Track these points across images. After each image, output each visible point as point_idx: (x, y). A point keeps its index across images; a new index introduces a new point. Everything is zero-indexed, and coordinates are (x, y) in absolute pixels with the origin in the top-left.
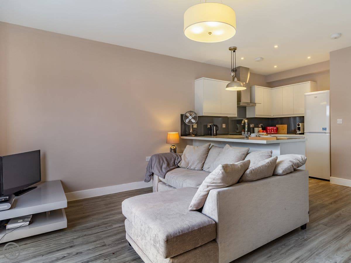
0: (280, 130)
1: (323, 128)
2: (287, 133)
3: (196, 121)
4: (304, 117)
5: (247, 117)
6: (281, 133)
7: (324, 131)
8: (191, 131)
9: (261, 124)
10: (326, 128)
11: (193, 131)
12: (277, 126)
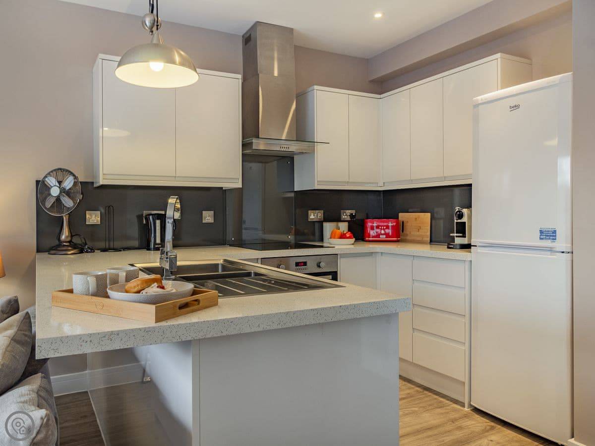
0: (411, 231)
1: (541, 232)
2: (429, 239)
4: (470, 185)
5: (295, 190)
6: (412, 238)
7: (548, 243)
8: (63, 237)
9: (349, 212)
10: (555, 232)
11: (72, 236)
12: (402, 216)
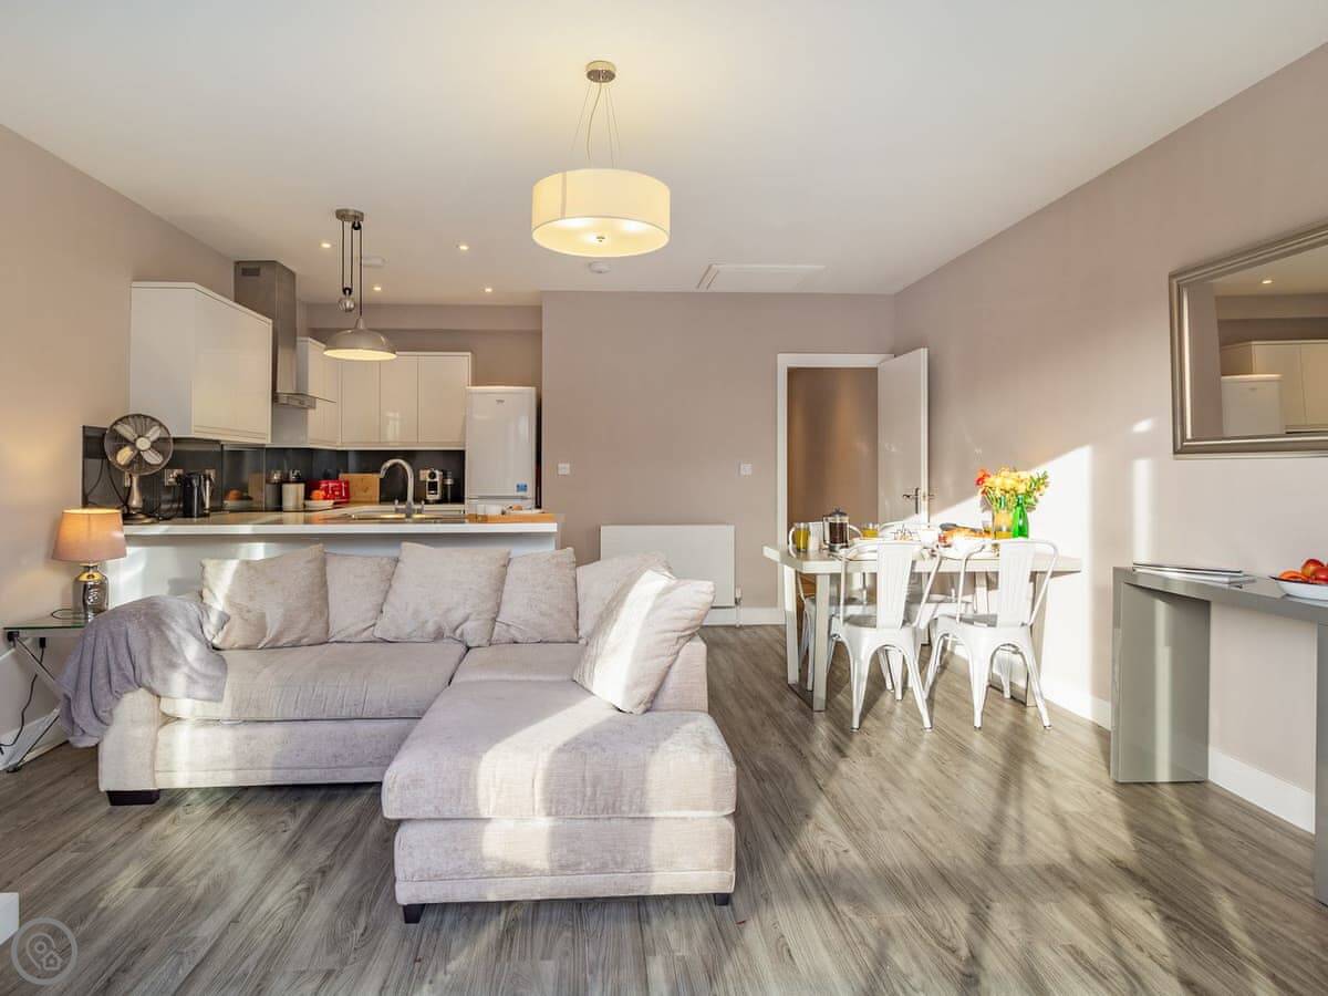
1: (517, 487)
2: (378, 499)
3: (165, 458)
6: (358, 498)
7: (521, 494)
8: (134, 503)
10: (525, 486)
12: (342, 476)
